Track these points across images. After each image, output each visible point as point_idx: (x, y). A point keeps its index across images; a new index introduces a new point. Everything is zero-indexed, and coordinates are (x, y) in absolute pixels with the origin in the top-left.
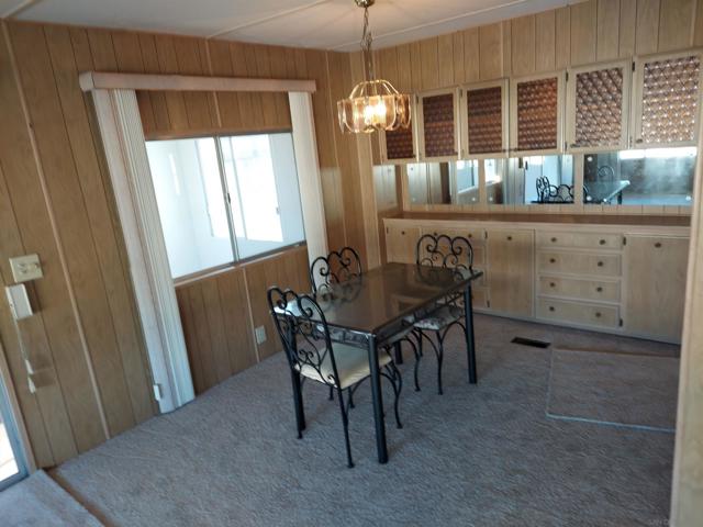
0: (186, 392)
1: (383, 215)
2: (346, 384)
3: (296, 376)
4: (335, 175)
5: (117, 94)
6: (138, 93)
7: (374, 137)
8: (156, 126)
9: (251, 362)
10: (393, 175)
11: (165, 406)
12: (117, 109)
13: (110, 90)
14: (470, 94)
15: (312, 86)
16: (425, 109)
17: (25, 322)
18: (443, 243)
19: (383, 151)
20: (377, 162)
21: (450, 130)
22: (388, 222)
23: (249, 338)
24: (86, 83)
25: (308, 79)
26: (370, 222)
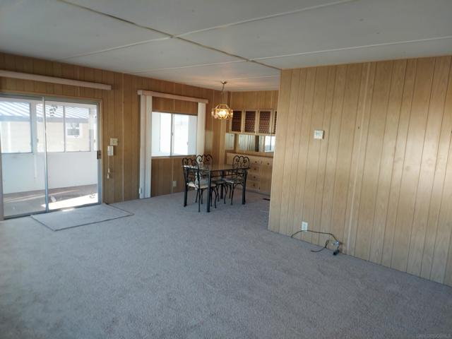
0: (148, 194)
1: (227, 151)
2: (201, 187)
3: (187, 186)
4: (211, 134)
5: (147, 97)
6: (153, 97)
7: (228, 121)
8: (156, 107)
9: (169, 192)
10: (233, 137)
11: (141, 196)
12: (147, 101)
13: (145, 95)
14: (261, 112)
15: (207, 102)
16: (246, 115)
17: (110, 157)
18: (241, 158)
19: (230, 128)
20: (227, 131)
21: (254, 124)
22: (229, 154)
23: (171, 184)
24: (140, 92)
25: (206, 99)
26: (222, 154)
